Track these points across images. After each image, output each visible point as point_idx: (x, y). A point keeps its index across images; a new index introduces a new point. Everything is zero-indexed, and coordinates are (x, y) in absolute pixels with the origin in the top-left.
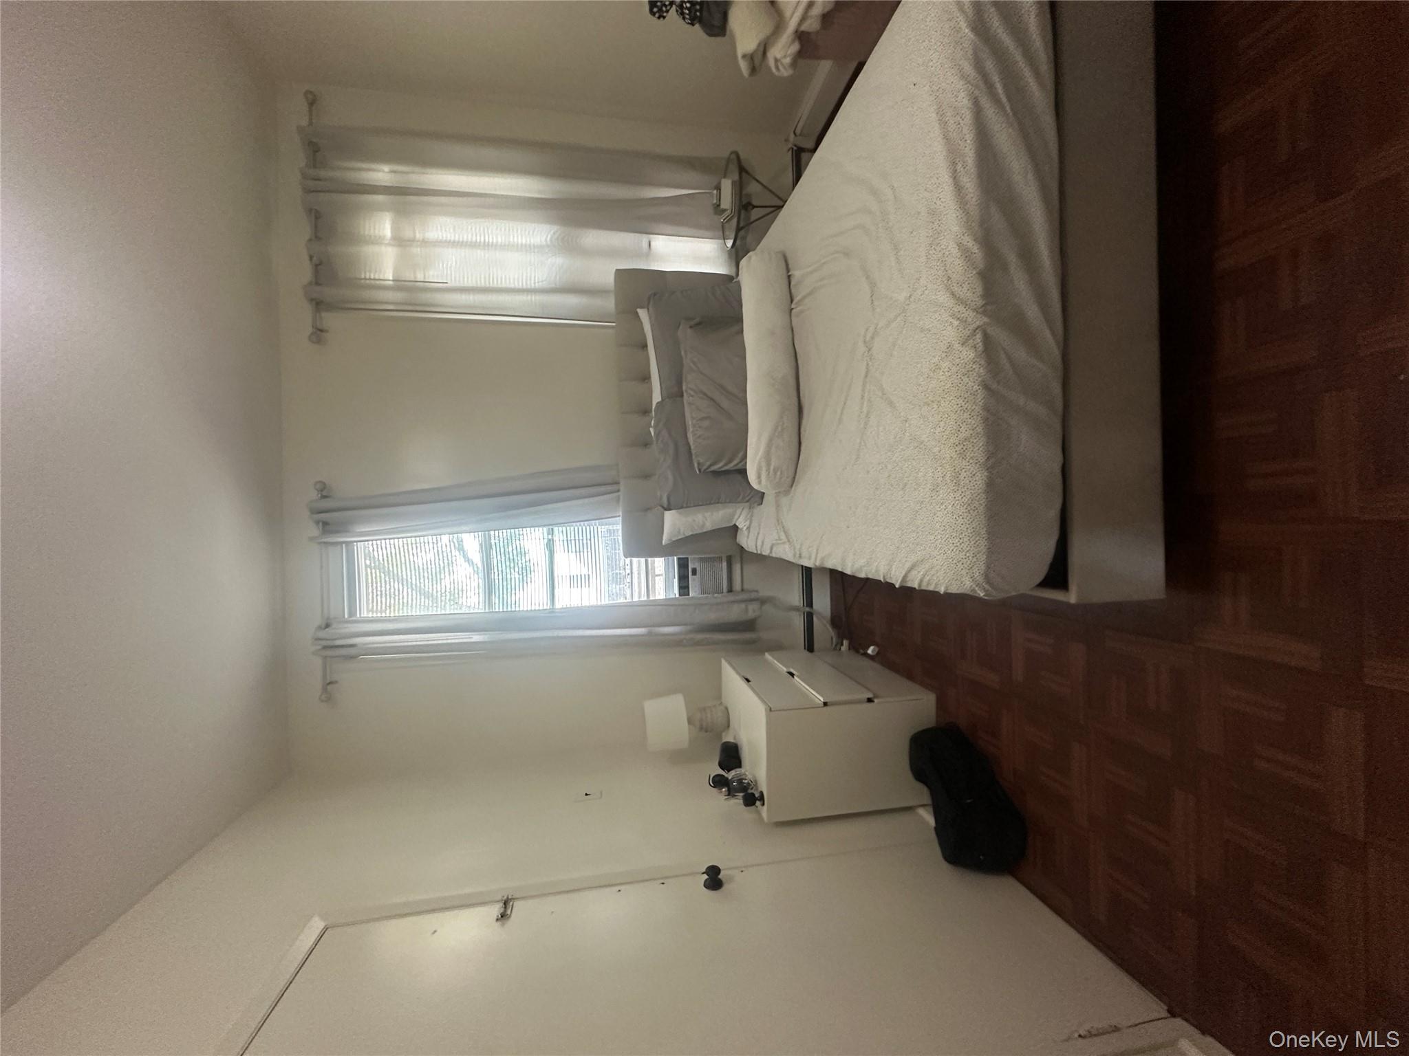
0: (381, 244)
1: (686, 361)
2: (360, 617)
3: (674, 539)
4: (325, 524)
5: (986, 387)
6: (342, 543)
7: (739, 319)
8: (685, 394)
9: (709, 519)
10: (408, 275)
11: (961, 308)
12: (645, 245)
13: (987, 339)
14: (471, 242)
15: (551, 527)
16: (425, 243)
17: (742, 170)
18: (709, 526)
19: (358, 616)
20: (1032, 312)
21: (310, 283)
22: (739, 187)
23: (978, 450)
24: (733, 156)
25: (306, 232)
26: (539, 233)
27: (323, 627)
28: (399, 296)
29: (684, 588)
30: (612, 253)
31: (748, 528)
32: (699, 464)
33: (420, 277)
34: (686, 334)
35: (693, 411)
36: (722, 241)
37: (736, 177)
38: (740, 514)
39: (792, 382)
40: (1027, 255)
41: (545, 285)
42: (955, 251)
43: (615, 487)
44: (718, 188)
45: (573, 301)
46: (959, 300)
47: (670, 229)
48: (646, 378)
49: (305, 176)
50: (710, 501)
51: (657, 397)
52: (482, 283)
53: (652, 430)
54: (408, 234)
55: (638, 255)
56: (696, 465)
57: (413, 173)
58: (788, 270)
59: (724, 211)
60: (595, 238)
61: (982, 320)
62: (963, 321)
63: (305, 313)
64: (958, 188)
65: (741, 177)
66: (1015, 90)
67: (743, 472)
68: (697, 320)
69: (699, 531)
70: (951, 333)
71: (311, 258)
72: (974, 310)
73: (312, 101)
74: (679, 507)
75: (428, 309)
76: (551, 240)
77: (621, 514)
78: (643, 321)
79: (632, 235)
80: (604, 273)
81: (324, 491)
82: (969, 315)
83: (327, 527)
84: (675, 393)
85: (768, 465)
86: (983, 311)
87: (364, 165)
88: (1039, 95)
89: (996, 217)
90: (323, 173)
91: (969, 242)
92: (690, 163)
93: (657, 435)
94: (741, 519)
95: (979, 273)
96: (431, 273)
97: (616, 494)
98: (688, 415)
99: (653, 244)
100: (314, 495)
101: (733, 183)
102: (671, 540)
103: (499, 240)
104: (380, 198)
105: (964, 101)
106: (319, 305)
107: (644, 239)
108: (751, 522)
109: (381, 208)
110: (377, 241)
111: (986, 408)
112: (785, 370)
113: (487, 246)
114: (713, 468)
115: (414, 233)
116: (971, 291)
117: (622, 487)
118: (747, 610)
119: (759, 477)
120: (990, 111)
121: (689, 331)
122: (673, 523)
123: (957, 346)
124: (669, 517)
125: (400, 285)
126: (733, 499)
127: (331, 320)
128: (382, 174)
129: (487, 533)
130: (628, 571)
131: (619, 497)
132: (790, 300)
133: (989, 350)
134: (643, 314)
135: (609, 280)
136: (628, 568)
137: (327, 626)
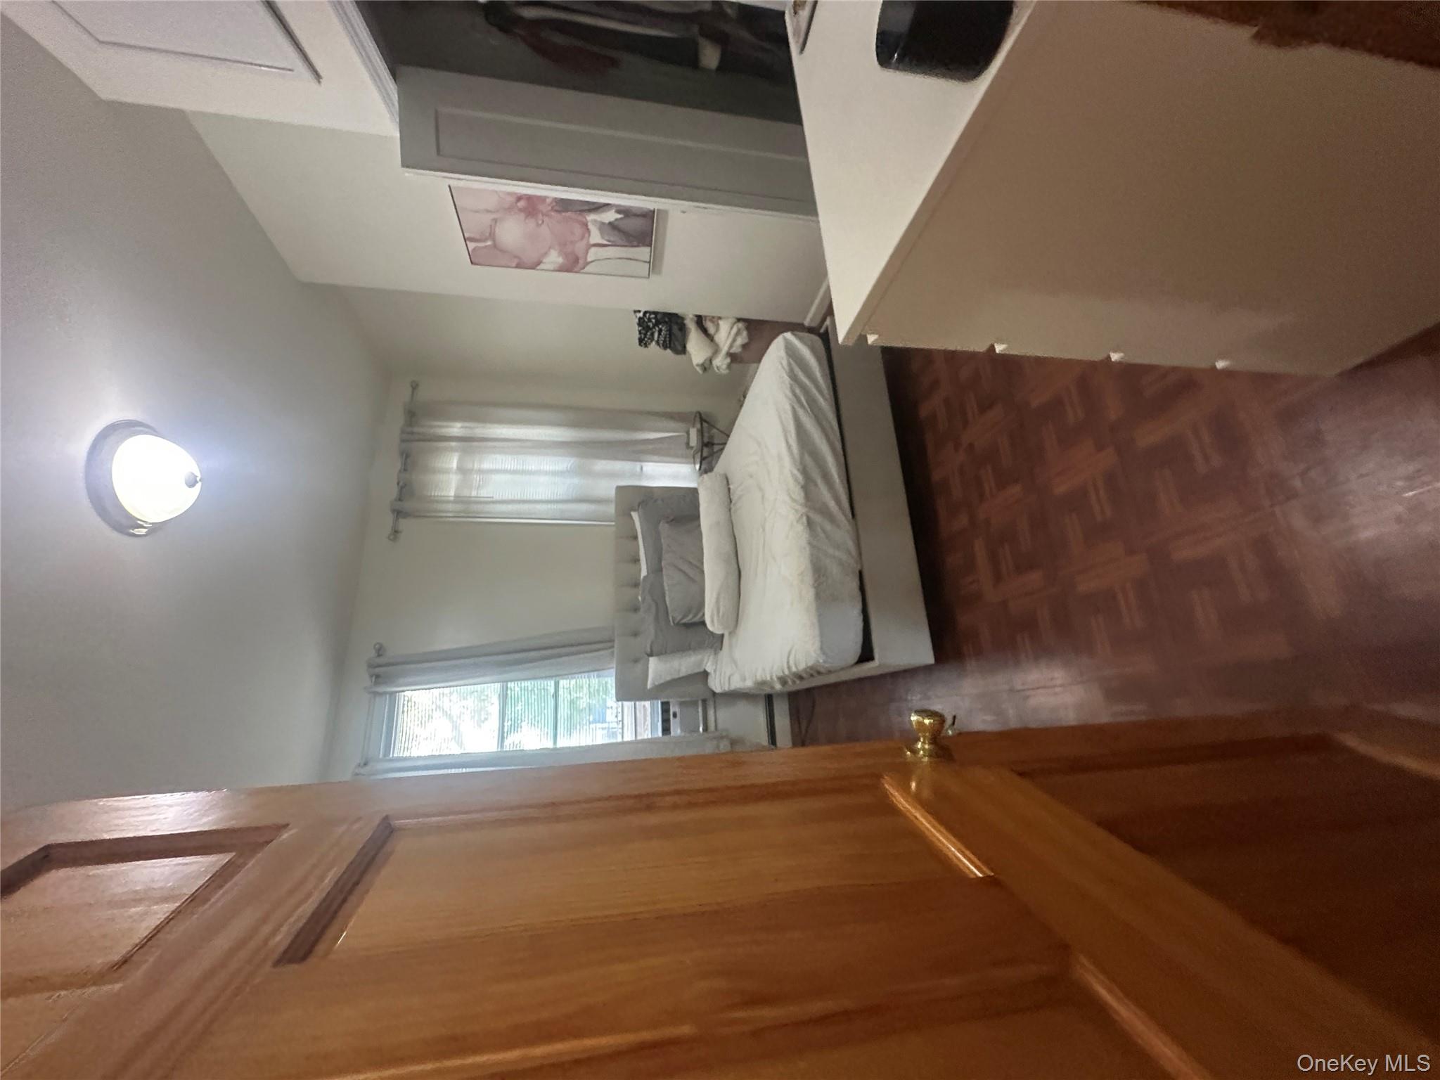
0: (449, 473)
1: (664, 547)
2: (393, 757)
3: (657, 683)
4: (378, 676)
5: (810, 543)
6: (385, 693)
7: (698, 517)
8: (664, 570)
9: (684, 665)
10: (466, 493)
11: (794, 504)
12: (638, 469)
13: (808, 519)
14: (510, 470)
15: (557, 677)
16: (481, 471)
17: (702, 420)
18: (684, 671)
19: (391, 756)
20: (832, 504)
21: (396, 500)
22: (701, 432)
23: (809, 579)
24: (698, 415)
25: (399, 465)
26: (563, 463)
27: (362, 764)
28: (459, 507)
29: (666, 730)
30: (612, 475)
31: (715, 671)
32: (673, 617)
33: (474, 494)
34: (664, 527)
35: (670, 580)
36: (693, 465)
37: (698, 426)
38: (708, 660)
39: (733, 556)
40: (826, 476)
41: (565, 497)
42: (789, 475)
43: (609, 644)
44: (688, 433)
45: (584, 507)
46: (794, 500)
47: (656, 458)
48: (636, 560)
49: (403, 432)
50: (682, 649)
51: (644, 573)
52: (518, 497)
53: (640, 598)
54: (469, 466)
55: (633, 475)
56: (671, 618)
57: (477, 428)
58: (728, 483)
59: (692, 448)
60: (602, 465)
61: (804, 510)
62: (796, 511)
63: (390, 519)
64: (789, 447)
65: (702, 424)
66: (812, 402)
67: (703, 623)
68: (672, 518)
69: (676, 676)
70: (792, 517)
71: (398, 484)
72: (801, 505)
73: (415, 387)
74: (659, 654)
75: (478, 515)
76: (571, 468)
77: (615, 666)
78: (634, 518)
79: (629, 463)
80: (607, 489)
81: (380, 651)
82: (798, 507)
83: (378, 679)
84: (656, 570)
85: (718, 612)
86: (805, 505)
87: (445, 424)
88: (825, 405)
89: (808, 459)
90: (416, 429)
91: (796, 472)
92: (671, 416)
93: (644, 599)
94: (709, 664)
95: (802, 487)
96: (482, 492)
97: (610, 650)
98: (665, 584)
99: (644, 469)
100: (373, 653)
101: (698, 431)
102: (654, 684)
103: (533, 467)
104: (453, 444)
105: (788, 408)
106: (399, 514)
107: (638, 465)
108: (716, 666)
109: (452, 450)
110: (447, 471)
111: (812, 555)
112: (728, 548)
113: (523, 472)
114: (684, 621)
115: (473, 466)
116: (799, 495)
117: (616, 644)
118: (718, 747)
119: (712, 621)
120: (800, 412)
121: (666, 525)
122: (657, 670)
123: (795, 523)
124: (653, 661)
125: (459, 499)
126: (699, 647)
127: (404, 524)
128: (456, 429)
129: (505, 684)
130: (620, 718)
131: (613, 653)
132: (729, 501)
133: (810, 524)
134: (635, 515)
135: (612, 493)
136: (620, 715)
137: (365, 764)
